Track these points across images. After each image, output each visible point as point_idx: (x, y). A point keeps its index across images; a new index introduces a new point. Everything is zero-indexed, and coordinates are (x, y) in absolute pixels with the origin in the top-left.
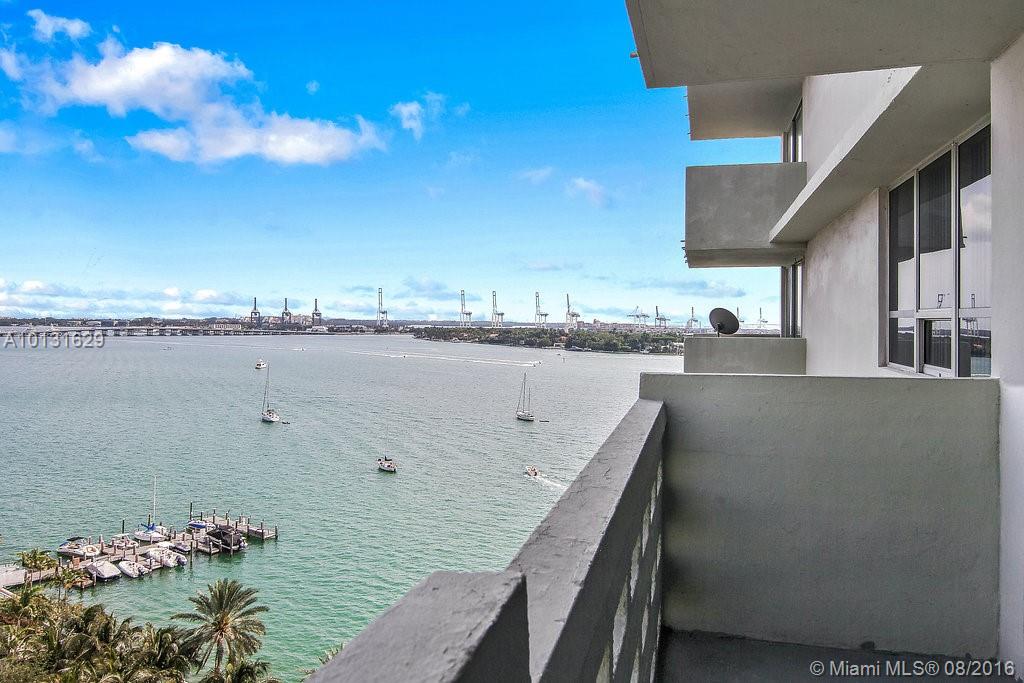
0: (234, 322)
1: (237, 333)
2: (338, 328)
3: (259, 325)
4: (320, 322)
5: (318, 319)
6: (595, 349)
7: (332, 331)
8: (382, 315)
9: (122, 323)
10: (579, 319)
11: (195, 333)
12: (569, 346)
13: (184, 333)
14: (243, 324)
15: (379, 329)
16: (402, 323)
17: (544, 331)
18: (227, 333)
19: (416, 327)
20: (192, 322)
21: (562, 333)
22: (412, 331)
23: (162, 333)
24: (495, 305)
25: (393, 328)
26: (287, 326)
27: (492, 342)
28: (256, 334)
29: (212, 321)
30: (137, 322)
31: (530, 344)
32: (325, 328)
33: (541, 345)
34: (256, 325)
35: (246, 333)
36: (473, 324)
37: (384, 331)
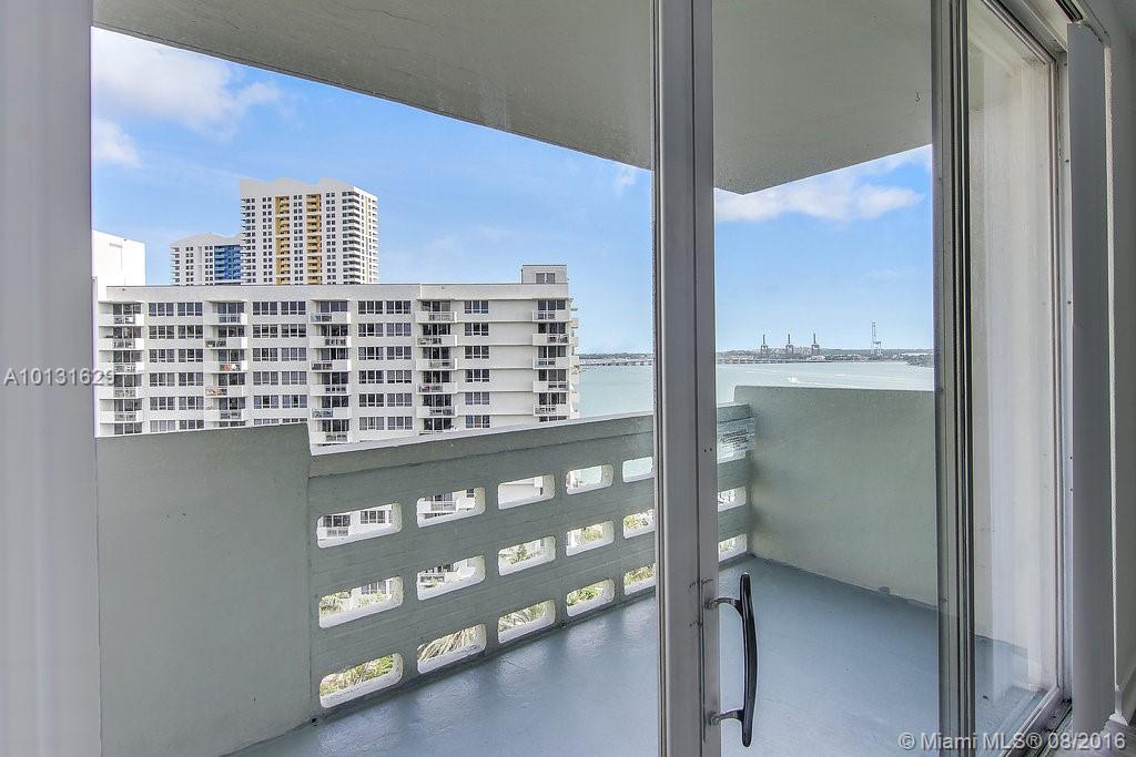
0: (748, 354)
1: (750, 362)
2: (834, 356)
3: (768, 356)
4: (819, 352)
5: (816, 350)
7: (828, 359)
8: (876, 345)
14: (755, 355)
15: (874, 357)
16: (897, 352)
18: (742, 362)
19: (910, 355)
22: (906, 358)
25: (888, 356)
26: (791, 356)
28: (765, 362)
32: (823, 357)
34: (764, 356)
35: (757, 362)
37: (878, 359)
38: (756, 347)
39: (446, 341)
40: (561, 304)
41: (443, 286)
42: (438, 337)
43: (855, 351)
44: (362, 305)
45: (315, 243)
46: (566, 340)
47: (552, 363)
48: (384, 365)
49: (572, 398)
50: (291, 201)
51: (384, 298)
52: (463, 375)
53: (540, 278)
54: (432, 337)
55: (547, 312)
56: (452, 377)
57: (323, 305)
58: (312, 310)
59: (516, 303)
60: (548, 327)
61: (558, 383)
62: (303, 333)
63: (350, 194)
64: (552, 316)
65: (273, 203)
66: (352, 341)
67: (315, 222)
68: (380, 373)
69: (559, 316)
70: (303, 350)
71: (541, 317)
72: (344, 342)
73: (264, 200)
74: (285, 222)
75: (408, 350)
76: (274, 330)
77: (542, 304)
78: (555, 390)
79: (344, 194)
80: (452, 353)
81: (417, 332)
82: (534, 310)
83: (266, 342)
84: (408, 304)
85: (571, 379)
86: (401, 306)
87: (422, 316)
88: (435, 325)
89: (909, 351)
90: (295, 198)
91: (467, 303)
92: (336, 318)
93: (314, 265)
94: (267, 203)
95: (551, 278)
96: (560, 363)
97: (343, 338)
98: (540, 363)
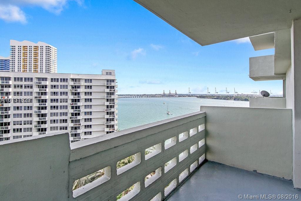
0: (160, 95)
1: (161, 97)
2: (180, 96)
3: (165, 95)
4: (177, 95)
5: (176, 94)
6: (242, 100)
7: (179, 96)
8: (190, 93)
9: (141, 95)
10: (237, 93)
11: (153, 97)
12: (235, 100)
13: (151, 97)
14: (162, 95)
15: (189, 96)
16: (194, 95)
17: (228, 96)
18: (159, 97)
20: (152, 95)
21: (233, 97)
23: (147, 97)
24: (216, 90)
25: (192, 96)
26: (170, 95)
27: (215, 99)
28: (164, 97)
29: (156, 95)
30: (143, 95)
31: (225, 99)
32: (178, 96)
33: (227, 99)
34: (164, 95)
36: (210, 95)
37: (190, 96)
38: (162, 93)
39: (79, 90)
40: (113, 81)
41: (78, 75)
42: (76, 89)
43: (185, 95)
44: (52, 79)
45: (36, 60)
46: (114, 91)
47: (111, 97)
48: (59, 97)
49: (116, 107)
50: (28, 48)
51: (59, 77)
52: (84, 100)
53: (107, 74)
54: (74, 89)
55: (109, 83)
56: (81, 101)
57: (39, 79)
58: (35, 81)
59: (100, 80)
60: (109, 87)
61: (112, 102)
62: (32, 87)
63: (48, 47)
64: (111, 84)
65: (22, 48)
66: (48, 90)
67: (36, 54)
68: (57, 100)
69: (113, 84)
70: (31, 93)
71: (107, 84)
72: (45, 90)
73: (19, 47)
74: (26, 54)
75: (67, 93)
76: (22, 86)
77: (108, 81)
78: (111, 104)
79: (46, 47)
80: (81, 94)
81: (70, 88)
82: (106, 82)
83: (18, 90)
84: (67, 79)
85: (116, 101)
86: (64, 80)
87: (72, 83)
88: (75, 86)
89: (197, 95)
90: (30, 47)
91: (86, 80)
92: (43, 83)
93: (35, 67)
94: (20, 48)
95: (110, 74)
96: (113, 97)
97: (45, 89)
98: (107, 97)
